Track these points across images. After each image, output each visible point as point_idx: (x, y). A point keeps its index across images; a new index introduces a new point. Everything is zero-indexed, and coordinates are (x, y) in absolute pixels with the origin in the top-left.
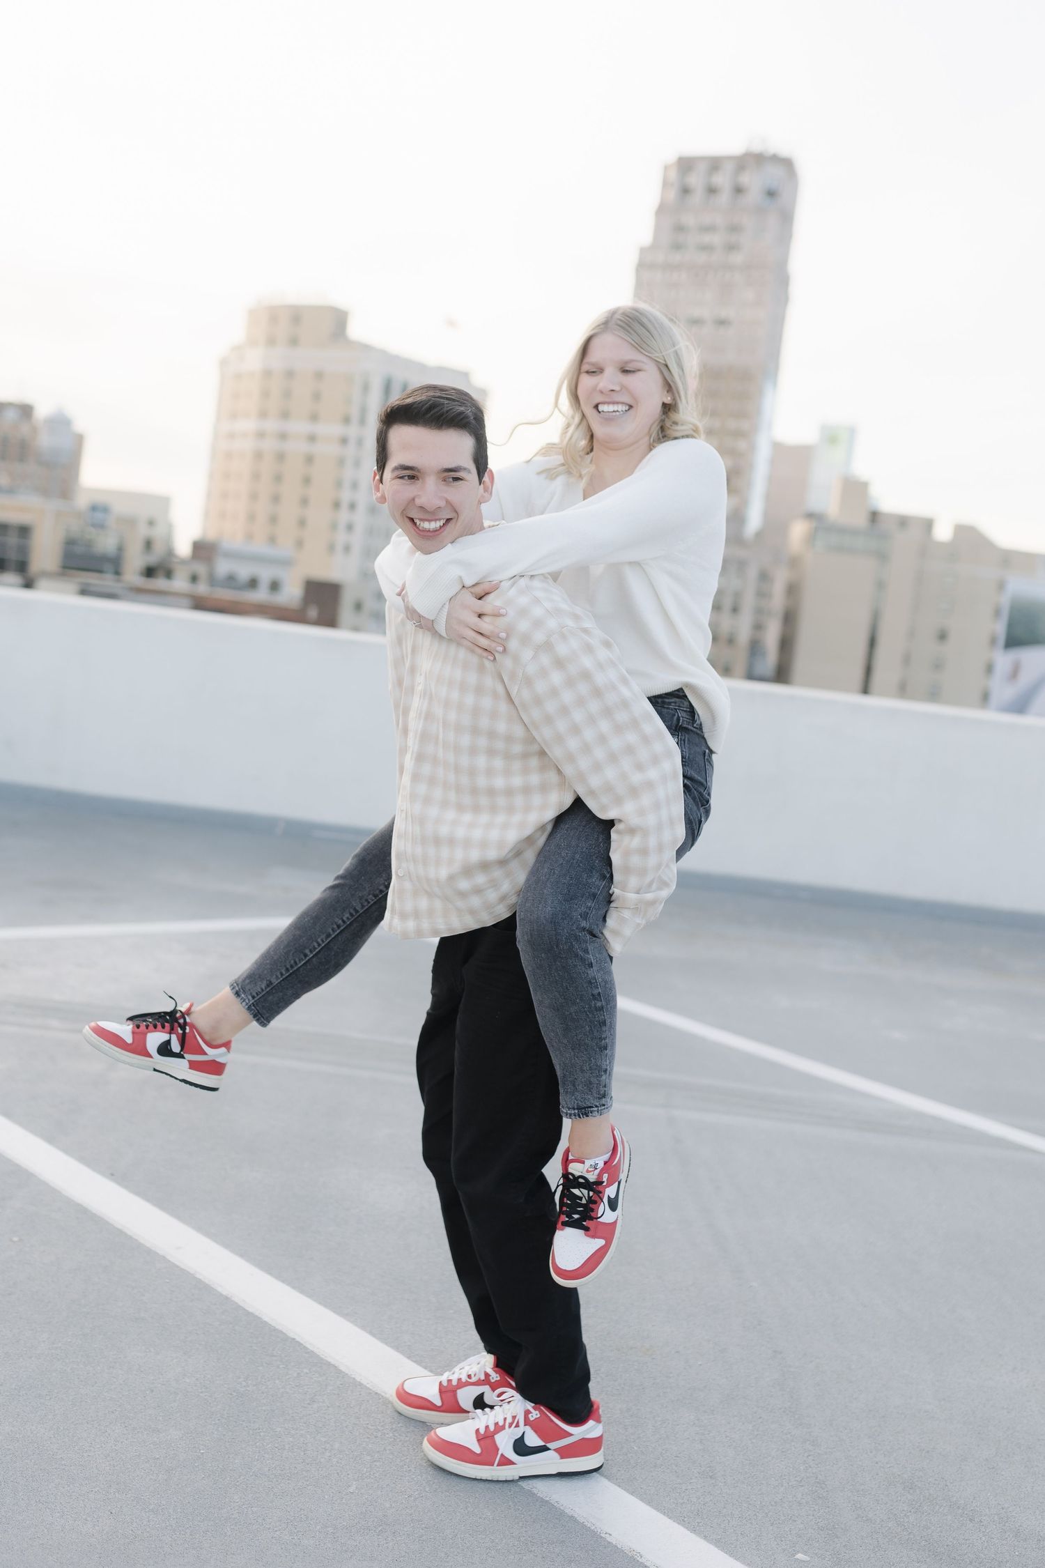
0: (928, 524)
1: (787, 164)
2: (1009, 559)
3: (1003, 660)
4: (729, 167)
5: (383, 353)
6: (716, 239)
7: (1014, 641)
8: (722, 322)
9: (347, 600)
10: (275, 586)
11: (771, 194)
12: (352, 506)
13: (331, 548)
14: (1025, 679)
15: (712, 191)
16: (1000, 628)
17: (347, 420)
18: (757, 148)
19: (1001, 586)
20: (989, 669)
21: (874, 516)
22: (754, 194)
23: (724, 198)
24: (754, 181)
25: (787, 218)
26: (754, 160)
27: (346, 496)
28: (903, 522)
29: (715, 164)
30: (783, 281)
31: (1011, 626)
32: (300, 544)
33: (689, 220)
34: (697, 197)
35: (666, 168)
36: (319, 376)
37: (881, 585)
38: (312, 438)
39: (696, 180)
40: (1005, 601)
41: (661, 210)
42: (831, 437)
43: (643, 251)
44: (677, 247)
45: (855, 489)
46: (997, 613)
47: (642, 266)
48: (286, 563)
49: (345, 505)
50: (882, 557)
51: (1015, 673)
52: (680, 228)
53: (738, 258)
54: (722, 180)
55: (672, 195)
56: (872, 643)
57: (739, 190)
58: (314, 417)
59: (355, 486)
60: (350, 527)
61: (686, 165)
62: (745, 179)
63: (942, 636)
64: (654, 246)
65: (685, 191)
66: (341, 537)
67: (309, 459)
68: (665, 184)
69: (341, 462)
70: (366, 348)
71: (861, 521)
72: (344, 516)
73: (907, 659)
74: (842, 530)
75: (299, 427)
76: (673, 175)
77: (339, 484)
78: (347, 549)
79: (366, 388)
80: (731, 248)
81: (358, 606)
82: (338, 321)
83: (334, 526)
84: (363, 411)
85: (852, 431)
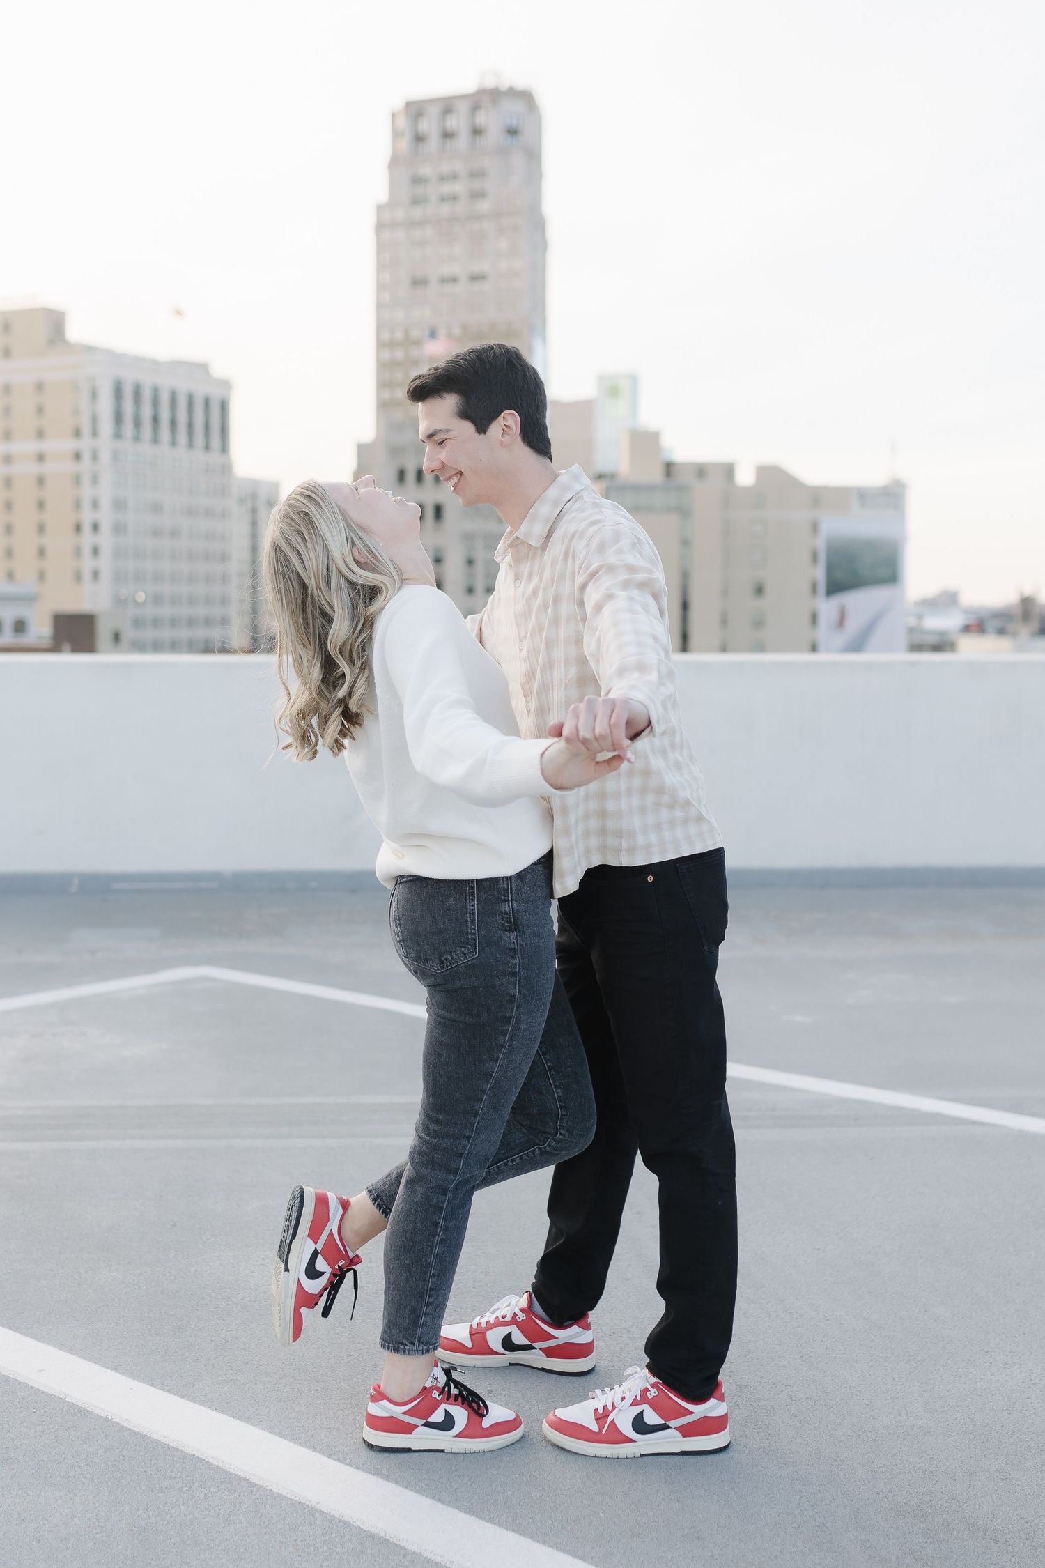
0: (729, 470)
1: (526, 97)
2: (818, 497)
3: (828, 608)
4: (463, 108)
5: (109, 352)
6: (458, 187)
7: (836, 586)
8: (476, 278)
9: (103, 631)
10: (20, 627)
11: (512, 132)
12: (95, 527)
13: (78, 577)
14: (854, 624)
15: (448, 135)
16: (820, 574)
17: (77, 433)
18: (490, 83)
19: (815, 528)
20: (814, 619)
21: (669, 468)
22: (494, 135)
23: (462, 142)
24: (492, 120)
25: (533, 156)
26: (491, 96)
27: (87, 517)
28: (701, 471)
29: (447, 106)
30: (539, 225)
31: (830, 569)
32: (42, 576)
33: (427, 170)
34: (433, 144)
35: (394, 115)
36: (40, 387)
37: (686, 543)
38: (41, 458)
39: (429, 126)
40: (821, 544)
41: (395, 162)
42: (612, 390)
43: (380, 208)
44: (416, 201)
45: (645, 441)
46: (815, 558)
47: (380, 227)
48: (30, 599)
49: (87, 528)
50: (683, 512)
51: (841, 622)
52: (418, 180)
53: (484, 206)
54: (457, 122)
55: (405, 144)
56: (685, 606)
57: (477, 132)
58: (40, 434)
59: (95, 505)
60: (96, 551)
61: (416, 110)
62: (481, 119)
63: (759, 590)
64: (393, 203)
65: (419, 139)
66: (87, 563)
67: (41, 481)
68: (396, 134)
69: (77, 480)
70: (89, 349)
71: (656, 476)
72: (87, 539)
73: (724, 621)
74: (636, 488)
75: (25, 447)
76: (402, 122)
77: (78, 505)
78: (96, 575)
79: (94, 394)
80: (477, 195)
81: (117, 637)
82: (55, 323)
83: (78, 552)
84: (94, 419)
85: (634, 379)
